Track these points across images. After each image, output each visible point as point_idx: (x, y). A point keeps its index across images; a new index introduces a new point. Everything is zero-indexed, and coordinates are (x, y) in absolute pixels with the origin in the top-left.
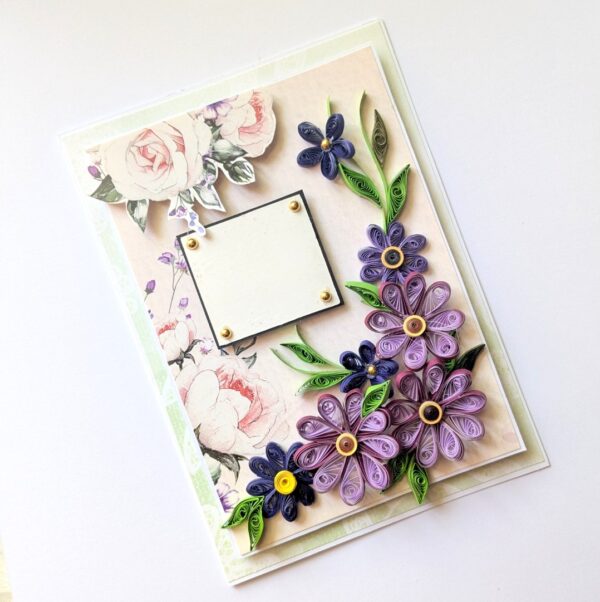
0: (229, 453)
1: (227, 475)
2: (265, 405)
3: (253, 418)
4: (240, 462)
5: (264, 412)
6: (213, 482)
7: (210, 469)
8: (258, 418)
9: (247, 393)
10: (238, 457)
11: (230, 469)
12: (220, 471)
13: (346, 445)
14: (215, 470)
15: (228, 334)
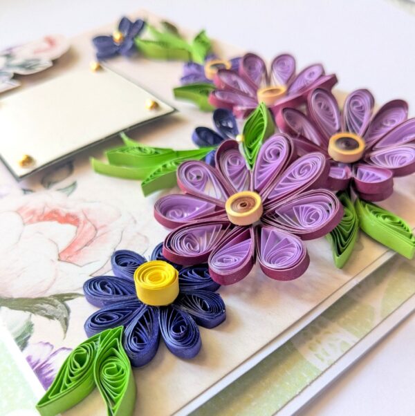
0: (46, 295)
1: (46, 329)
2: (99, 224)
3: (84, 242)
4: (67, 302)
5: (100, 232)
6: (17, 348)
7: (10, 329)
8: (91, 241)
9: (70, 219)
10: (63, 298)
11: (50, 317)
12: (30, 327)
13: (243, 205)
14: (20, 326)
15: (28, 160)
